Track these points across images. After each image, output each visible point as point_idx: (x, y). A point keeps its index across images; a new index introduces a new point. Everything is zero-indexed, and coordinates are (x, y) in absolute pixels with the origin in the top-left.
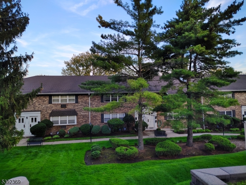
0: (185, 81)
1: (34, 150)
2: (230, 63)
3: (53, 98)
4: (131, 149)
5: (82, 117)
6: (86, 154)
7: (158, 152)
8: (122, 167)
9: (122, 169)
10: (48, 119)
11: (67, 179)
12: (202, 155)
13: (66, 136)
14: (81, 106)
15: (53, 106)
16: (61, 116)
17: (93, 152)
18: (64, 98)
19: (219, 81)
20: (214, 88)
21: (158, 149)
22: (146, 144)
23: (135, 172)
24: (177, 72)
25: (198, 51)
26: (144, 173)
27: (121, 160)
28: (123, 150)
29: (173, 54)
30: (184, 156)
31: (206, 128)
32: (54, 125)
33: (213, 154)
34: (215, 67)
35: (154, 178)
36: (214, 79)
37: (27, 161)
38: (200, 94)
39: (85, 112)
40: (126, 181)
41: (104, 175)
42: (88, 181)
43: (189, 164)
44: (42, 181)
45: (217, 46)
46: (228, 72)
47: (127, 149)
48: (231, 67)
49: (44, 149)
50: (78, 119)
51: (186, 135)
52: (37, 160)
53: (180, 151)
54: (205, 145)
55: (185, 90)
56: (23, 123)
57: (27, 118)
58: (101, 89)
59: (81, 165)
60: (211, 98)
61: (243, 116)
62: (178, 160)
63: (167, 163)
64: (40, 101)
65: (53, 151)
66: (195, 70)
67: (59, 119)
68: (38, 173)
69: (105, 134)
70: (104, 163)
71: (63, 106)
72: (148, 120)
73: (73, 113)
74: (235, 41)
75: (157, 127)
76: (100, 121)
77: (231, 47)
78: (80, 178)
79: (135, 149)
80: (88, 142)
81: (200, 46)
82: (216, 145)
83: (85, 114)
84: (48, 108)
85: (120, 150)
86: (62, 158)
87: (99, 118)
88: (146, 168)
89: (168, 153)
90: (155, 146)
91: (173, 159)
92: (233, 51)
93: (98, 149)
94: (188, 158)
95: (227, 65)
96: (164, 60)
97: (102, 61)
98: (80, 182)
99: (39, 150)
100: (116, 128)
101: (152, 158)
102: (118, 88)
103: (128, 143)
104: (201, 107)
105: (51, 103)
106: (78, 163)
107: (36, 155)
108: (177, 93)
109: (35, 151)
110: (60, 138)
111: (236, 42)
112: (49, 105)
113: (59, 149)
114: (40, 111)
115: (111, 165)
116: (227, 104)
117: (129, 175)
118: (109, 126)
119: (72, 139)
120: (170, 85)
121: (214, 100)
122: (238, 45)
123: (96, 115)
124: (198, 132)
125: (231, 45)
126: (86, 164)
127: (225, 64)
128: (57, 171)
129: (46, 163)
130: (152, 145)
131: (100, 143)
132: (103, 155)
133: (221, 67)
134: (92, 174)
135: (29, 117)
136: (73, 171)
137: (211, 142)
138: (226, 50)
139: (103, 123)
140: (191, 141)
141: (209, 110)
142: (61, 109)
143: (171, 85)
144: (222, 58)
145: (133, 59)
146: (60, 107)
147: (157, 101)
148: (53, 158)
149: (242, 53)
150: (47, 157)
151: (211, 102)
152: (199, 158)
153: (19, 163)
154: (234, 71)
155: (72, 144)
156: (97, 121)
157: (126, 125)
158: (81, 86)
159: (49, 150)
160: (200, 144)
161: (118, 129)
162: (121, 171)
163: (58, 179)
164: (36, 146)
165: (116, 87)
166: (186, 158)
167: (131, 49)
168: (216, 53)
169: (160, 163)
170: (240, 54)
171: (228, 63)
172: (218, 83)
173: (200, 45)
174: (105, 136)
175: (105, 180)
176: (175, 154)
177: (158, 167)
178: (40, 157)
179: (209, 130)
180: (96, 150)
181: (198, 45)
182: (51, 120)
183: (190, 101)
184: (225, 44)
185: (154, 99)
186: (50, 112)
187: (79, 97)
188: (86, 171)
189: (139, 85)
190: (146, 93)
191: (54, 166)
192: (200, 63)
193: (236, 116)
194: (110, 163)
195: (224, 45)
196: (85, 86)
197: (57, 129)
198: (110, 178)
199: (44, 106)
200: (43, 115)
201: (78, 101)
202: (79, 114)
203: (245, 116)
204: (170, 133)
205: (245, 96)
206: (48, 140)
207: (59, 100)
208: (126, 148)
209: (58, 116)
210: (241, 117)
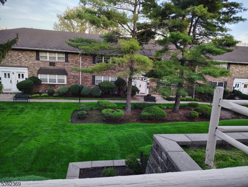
0: (182, 47)
1: (20, 106)
2: (231, 30)
3: (41, 54)
4: (117, 111)
5: (72, 77)
6: (73, 113)
7: (144, 116)
8: (106, 127)
9: (106, 129)
10: (35, 76)
11: (50, 135)
12: (186, 121)
13: (54, 95)
14: (71, 66)
15: (41, 63)
16: (49, 74)
17: (80, 112)
18: (53, 55)
19: (215, 49)
20: (209, 56)
21: (144, 113)
22: (134, 108)
23: (118, 132)
24: (173, 36)
25: (199, 12)
26: (126, 134)
27: (107, 121)
28: (109, 112)
29: (174, 15)
30: (168, 121)
31: (195, 97)
32: (42, 83)
33: (196, 121)
34: (215, 33)
35: (134, 138)
36: (211, 47)
37: (12, 116)
38: (194, 61)
39: (75, 72)
40: (107, 140)
41: (87, 133)
42: (71, 138)
43: (170, 128)
44: (24, 136)
45: (222, 10)
46: (227, 41)
47: (113, 112)
48: (231, 36)
49: (31, 106)
50: (68, 79)
51: (174, 102)
52: (22, 115)
53: (165, 116)
54: (190, 113)
55: (180, 56)
56: (9, 79)
57: (13, 73)
58: (90, 48)
59: (67, 123)
60: (204, 67)
61: (234, 88)
62: (161, 124)
63: (150, 126)
64: (27, 56)
65: (40, 109)
66: (194, 36)
67: (48, 77)
68: (22, 128)
69: (95, 96)
70: (89, 122)
71: (52, 64)
72: (140, 85)
73: (62, 72)
74: (242, 5)
75: (149, 93)
76: (91, 82)
77: (236, 12)
78: (63, 134)
79: (122, 112)
80: (77, 102)
81: (202, 7)
82: (201, 113)
83: (76, 74)
84: (36, 65)
85: (107, 111)
86: (48, 115)
87: (90, 80)
88: (129, 130)
89: (153, 117)
90: (142, 110)
91: (157, 123)
92: (238, 17)
93: (85, 109)
94: (171, 123)
95: (228, 33)
96: (161, 20)
97: (89, 14)
98: (63, 139)
99: (25, 107)
100: (107, 91)
101: (137, 121)
102: (108, 48)
103: (116, 105)
104: (192, 76)
105: (39, 60)
106: (63, 120)
107: (22, 111)
108: (171, 59)
109: (22, 107)
110: (48, 96)
111: (242, 7)
112: (37, 62)
113: (46, 107)
114: (27, 67)
115: (96, 124)
116: (219, 74)
117: (111, 134)
118: (100, 88)
119: (61, 98)
120: (164, 50)
121: (207, 69)
122: (244, 10)
123: (87, 76)
124: (187, 100)
125: (237, 9)
126: (72, 122)
127: (226, 32)
128: (41, 127)
129: (31, 119)
130: (140, 110)
131: (88, 104)
132: (90, 115)
133: (221, 35)
134: (76, 131)
135: (15, 73)
136: (57, 128)
137: (196, 110)
138: (231, 16)
139: (94, 85)
140: (178, 108)
141: (199, 79)
142: (49, 67)
143: (166, 50)
144: (224, 24)
145: (128, 16)
146: (49, 65)
147: (147, 65)
148: (39, 115)
149: (246, 20)
150: (33, 113)
151: (203, 71)
152: (181, 124)
153: (4, 117)
154: (233, 39)
155: (60, 103)
156: (88, 83)
157: (117, 89)
158: (69, 42)
159: (36, 107)
160: (186, 112)
161: (109, 92)
162: (104, 130)
163: (41, 134)
164: (23, 102)
165: (105, 47)
166: (169, 123)
167: (126, 3)
168: (219, 17)
169: (144, 126)
170: (244, 21)
171: (229, 30)
172: (214, 51)
173: (202, 5)
174: (94, 98)
175: (87, 138)
176: (159, 118)
177: (141, 129)
178: (26, 113)
179: (198, 99)
180: (83, 110)
181: (201, 5)
182: (39, 78)
183: (182, 69)
184: (231, 8)
185: (144, 63)
186: (38, 69)
187: (69, 56)
188: (71, 129)
189: (130, 46)
190: (137, 56)
191: (39, 122)
192: (201, 29)
193: (227, 88)
194: (96, 123)
195: (229, 9)
196: (73, 43)
197: (45, 87)
198: (92, 136)
199: (31, 62)
200: (30, 72)
201: (69, 60)
202: (70, 74)
203: (235, 88)
204: (160, 100)
205: (240, 69)
206: (36, 97)
207: (47, 57)
208: (112, 110)
209: (47, 74)
210: (231, 89)
